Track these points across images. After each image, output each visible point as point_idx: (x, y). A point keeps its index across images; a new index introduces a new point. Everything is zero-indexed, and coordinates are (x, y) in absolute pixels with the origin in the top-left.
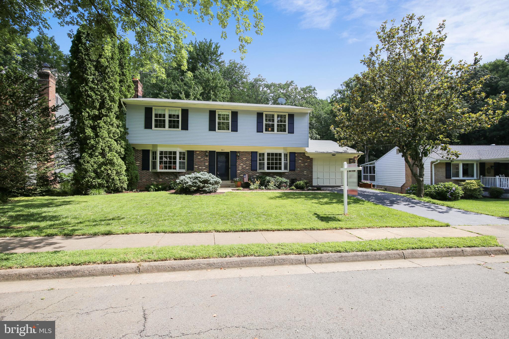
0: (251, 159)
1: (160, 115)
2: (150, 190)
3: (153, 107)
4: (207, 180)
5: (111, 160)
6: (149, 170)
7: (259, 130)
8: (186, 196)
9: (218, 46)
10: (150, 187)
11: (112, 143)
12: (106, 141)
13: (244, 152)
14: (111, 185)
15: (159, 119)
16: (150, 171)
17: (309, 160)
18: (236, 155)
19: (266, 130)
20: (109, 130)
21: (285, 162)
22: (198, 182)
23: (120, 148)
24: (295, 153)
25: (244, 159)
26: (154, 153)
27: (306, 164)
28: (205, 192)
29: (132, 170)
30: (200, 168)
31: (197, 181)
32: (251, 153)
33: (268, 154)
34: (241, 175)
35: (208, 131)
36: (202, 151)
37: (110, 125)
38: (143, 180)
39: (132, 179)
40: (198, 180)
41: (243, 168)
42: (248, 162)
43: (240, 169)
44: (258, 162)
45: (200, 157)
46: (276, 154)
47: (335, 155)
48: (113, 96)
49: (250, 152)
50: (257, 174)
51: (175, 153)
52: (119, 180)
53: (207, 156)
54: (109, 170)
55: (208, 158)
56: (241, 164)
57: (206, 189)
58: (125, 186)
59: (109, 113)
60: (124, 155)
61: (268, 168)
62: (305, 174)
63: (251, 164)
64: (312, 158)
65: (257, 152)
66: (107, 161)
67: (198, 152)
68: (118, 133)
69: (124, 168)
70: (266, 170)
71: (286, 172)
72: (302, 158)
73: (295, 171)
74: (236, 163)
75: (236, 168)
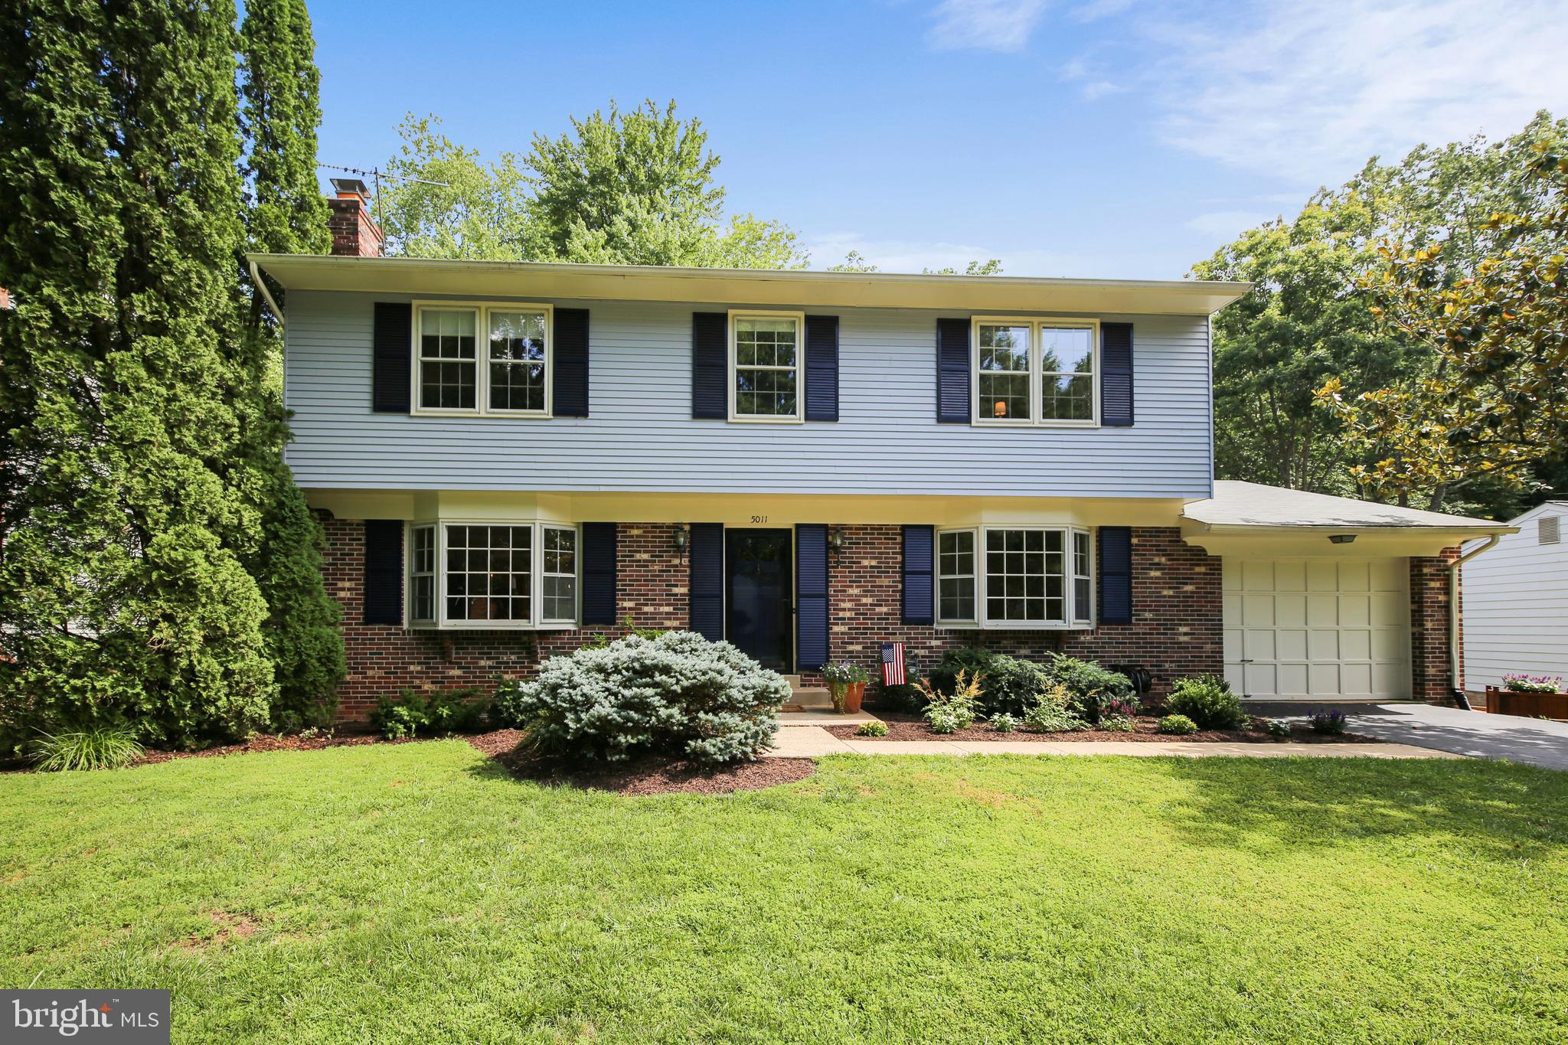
0: (903, 562)
1: (450, 345)
2: (393, 731)
3: (415, 303)
4: (712, 682)
5: (176, 568)
6: (398, 621)
7: (951, 412)
8: (578, 795)
9: (699, 131)
10: (390, 715)
11: (189, 474)
12: (153, 463)
13: (864, 528)
14: (180, 706)
15: (445, 364)
16: (405, 626)
17: (1203, 569)
18: (828, 543)
19: (986, 412)
20: (175, 406)
21: (1079, 577)
22: (656, 701)
23: (236, 505)
24: (1126, 532)
25: (865, 563)
26: (425, 538)
27: (1189, 588)
28: (704, 767)
29: (302, 620)
30: (646, 609)
31: (649, 691)
32: (903, 535)
33: (994, 539)
34: (850, 648)
35: (688, 417)
36: (655, 526)
37: (184, 378)
38: (370, 673)
39: (301, 669)
40: (656, 685)
41: (860, 611)
42: (885, 582)
43: (848, 614)
44: (938, 577)
45: (646, 556)
46: (1035, 538)
47: (1350, 538)
48: (199, 227)
49: (893, 527)
50: (934, 643)
51: (523, 535)
52: (227, 674)
53: (678, 550)
54: (163, 625)
55: (685, 561)
56: (851, 591)
57: (709, 745)
58: (260, 707)
59: (174, 314)
60: (264, 546)
61: (994, 611)
62: (1183, 639)
63: (903, 591)
64: (1219, 559)
65: (931, 528)
66: (154, 576)
67: (635, 532)
68: (227, 426)
69: (258, 608)
70: (982, 621)
71: (1083, 632)
72: (1163, 559)
73: (1130, 623)
74: (827, 587)
75: (827, 610)
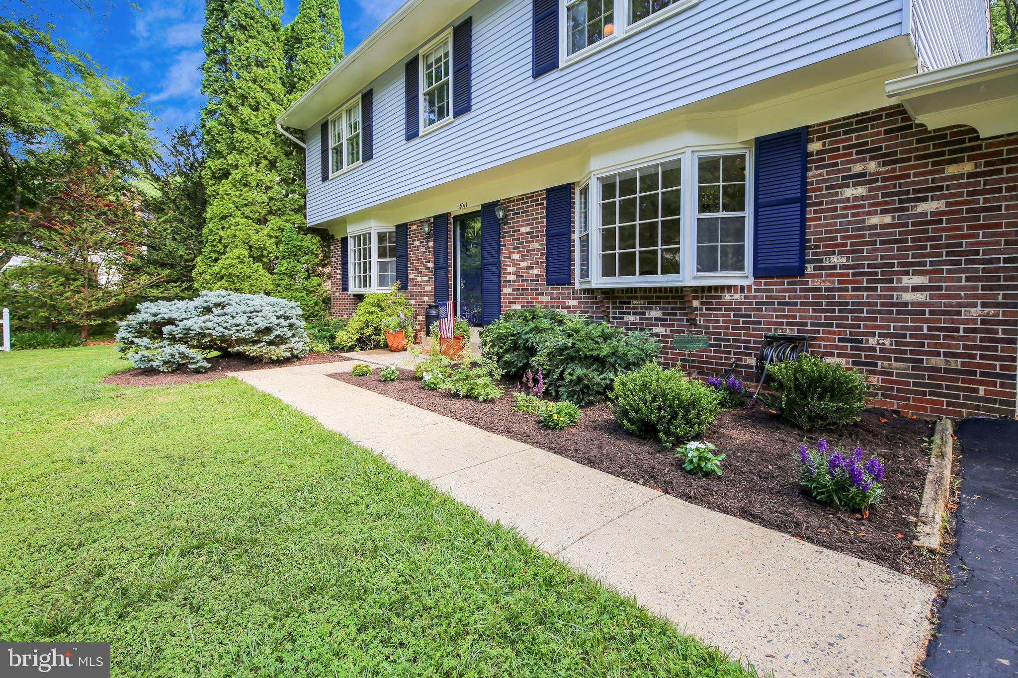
0: (549, 226)
3: (329, 119)
6: (348, 290)
7: (544, 61)
13: (522, 198)
24: (803, 135)
25: (523, 230)
30: (418, 279)
32: (548, 198)
34: (514, 307)
35: (405, 142)
36: (421, 222)
41: (520, 275)
42: (536, 246)
43: (512, 277)
44: (578, 235)
45: (418, 243)
49: (541, 193)
50: (571, 303)
53: (429, 236)
55: (432, 244)
56: (513, 257)
61: (608, 267)
62: (909, 296)
63: (547, 253)
65: (572, 186)
67: (414, 227)
70: (599, 279)
71: (724, 289)
72: (872, 166)
73: (802, 275)
74: (499, 255)
75: (500, 274)
